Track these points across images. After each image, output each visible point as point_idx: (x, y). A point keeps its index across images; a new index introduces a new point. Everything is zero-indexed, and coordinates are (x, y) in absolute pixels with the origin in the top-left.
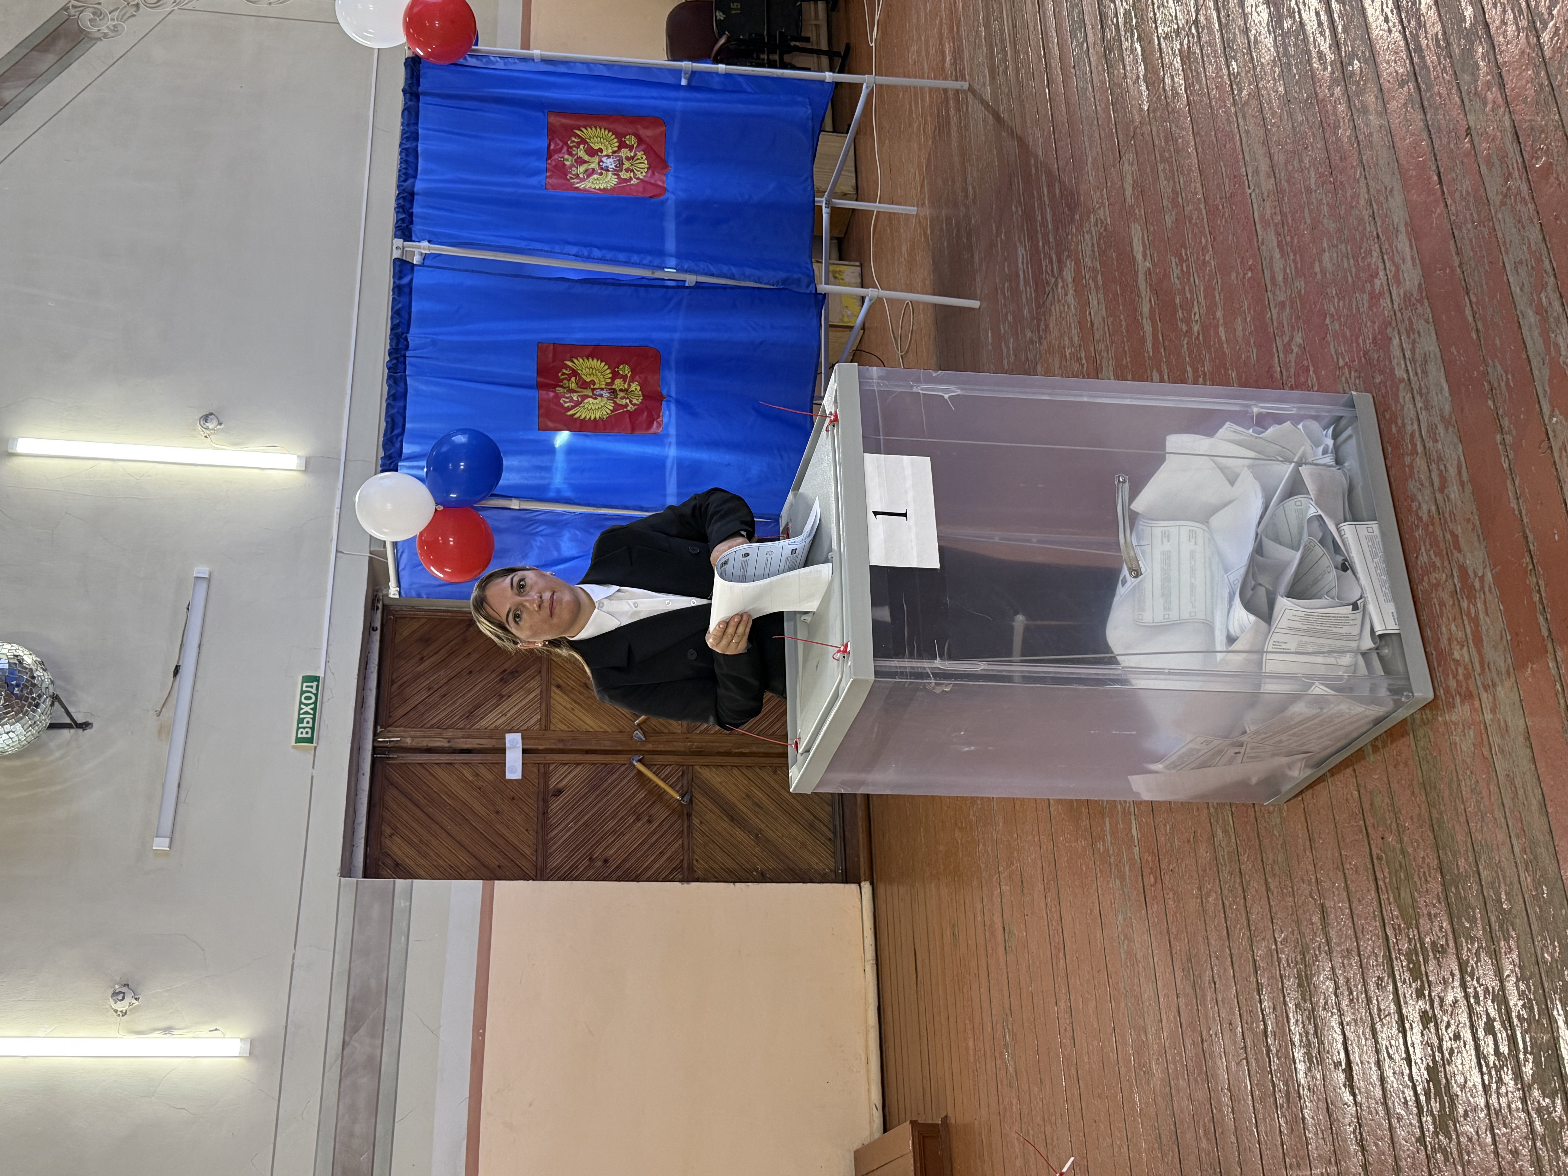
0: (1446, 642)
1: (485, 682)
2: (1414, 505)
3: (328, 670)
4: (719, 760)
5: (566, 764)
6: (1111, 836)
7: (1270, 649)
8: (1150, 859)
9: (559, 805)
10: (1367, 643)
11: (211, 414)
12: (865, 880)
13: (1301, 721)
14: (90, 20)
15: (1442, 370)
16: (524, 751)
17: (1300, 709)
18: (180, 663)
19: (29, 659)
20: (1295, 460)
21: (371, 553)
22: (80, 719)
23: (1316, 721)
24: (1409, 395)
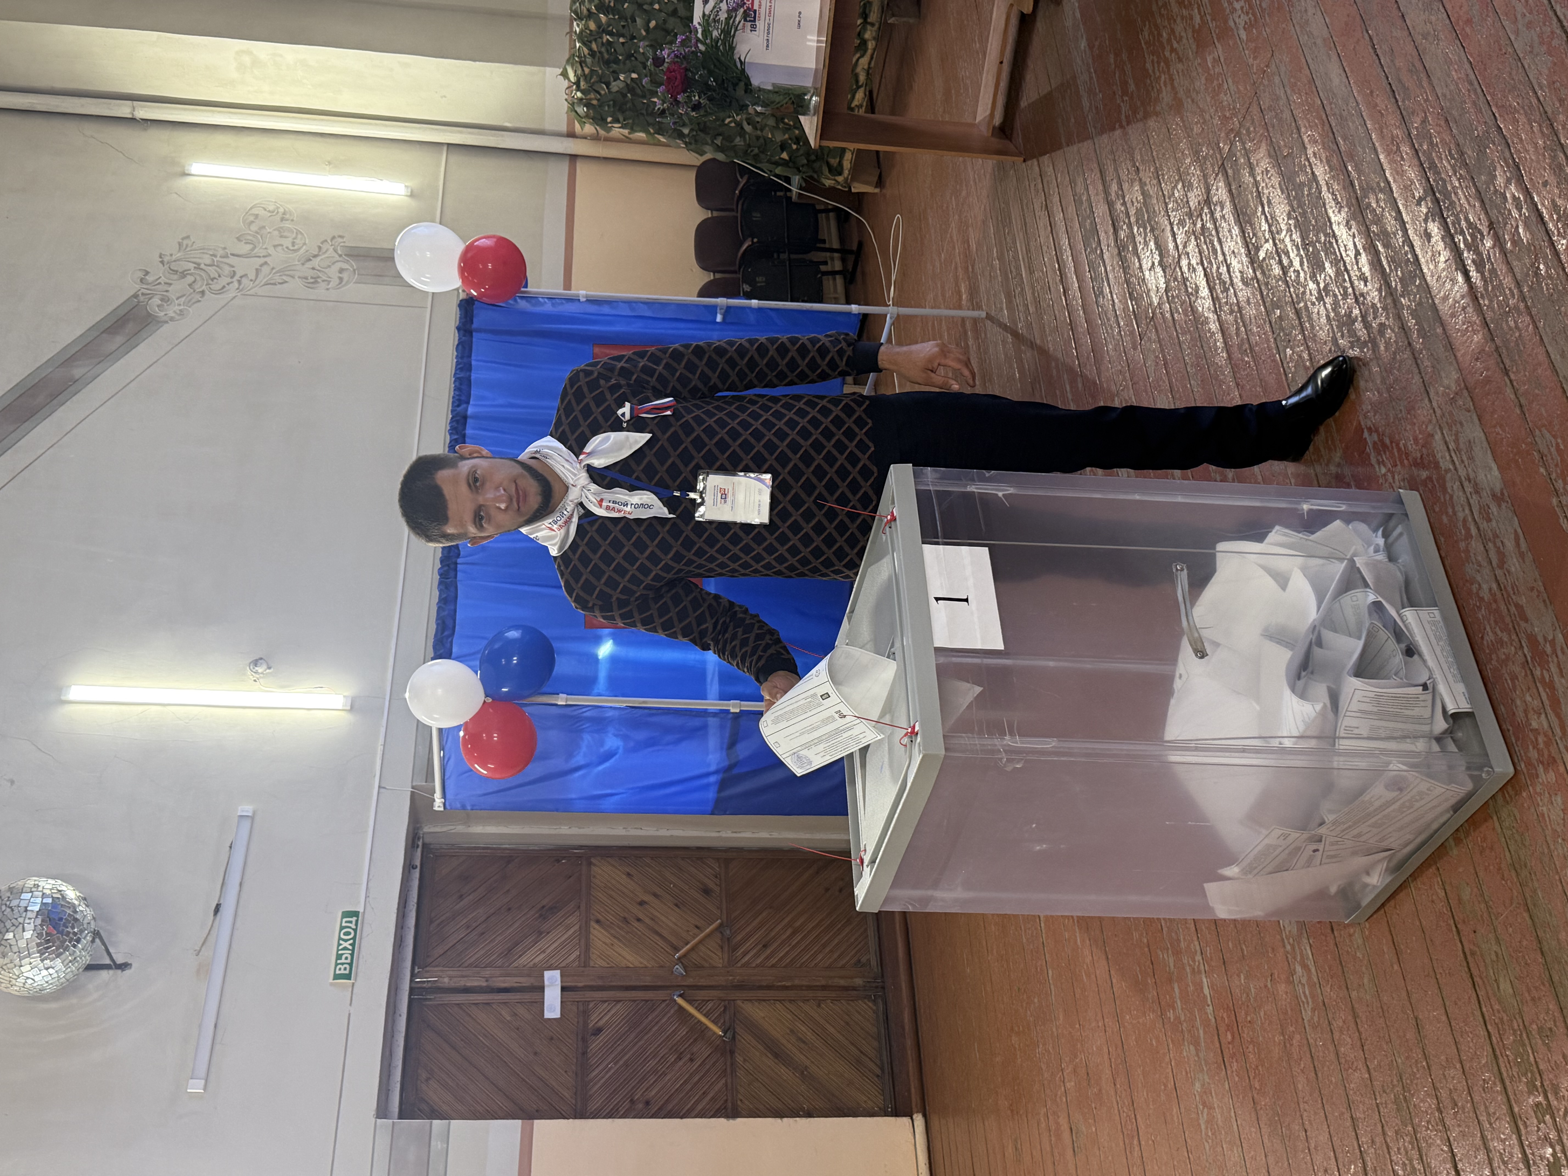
0: (1522, 715)
1: (523, 919)
2: (1474, 587)
3: (368, 905)
4: (760, 994)
5: (606, 1001)
6: (1181, 1001)
7: (1342, 735)
8: (1225, 1015)
9: (599, 1044)
10: (1441, 725)
11: (261, 659)
12: (917, 1112)
13: (1381, 806)
14: (158, 306)
15: (1489, 452)
16: (563, 989)
17: (1379, 792)
18: (221, 902)
19: (71, 894)
20: (1348, 557)
21: (413, 787)
22: (120, 960)
23: (1396, 806)
24: (1458, 483)
